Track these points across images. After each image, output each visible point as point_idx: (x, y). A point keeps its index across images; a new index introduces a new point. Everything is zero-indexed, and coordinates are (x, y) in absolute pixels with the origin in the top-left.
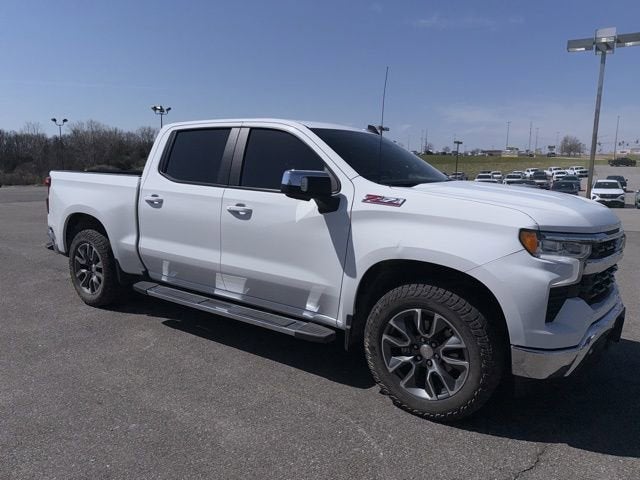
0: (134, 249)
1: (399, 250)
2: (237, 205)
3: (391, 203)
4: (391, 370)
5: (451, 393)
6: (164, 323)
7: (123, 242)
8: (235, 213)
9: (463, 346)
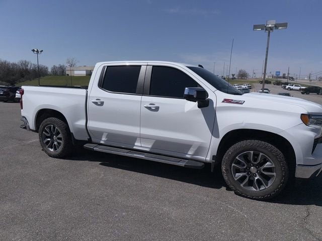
0: (84, 127)
1: (243, 125)
2: (150, 104)
3: (237, 103)
4: (236, 179)
5: (267, 187)
6: (100, 164)
7: (77, 124)
8: (149, 108)
9: (274, 166)
